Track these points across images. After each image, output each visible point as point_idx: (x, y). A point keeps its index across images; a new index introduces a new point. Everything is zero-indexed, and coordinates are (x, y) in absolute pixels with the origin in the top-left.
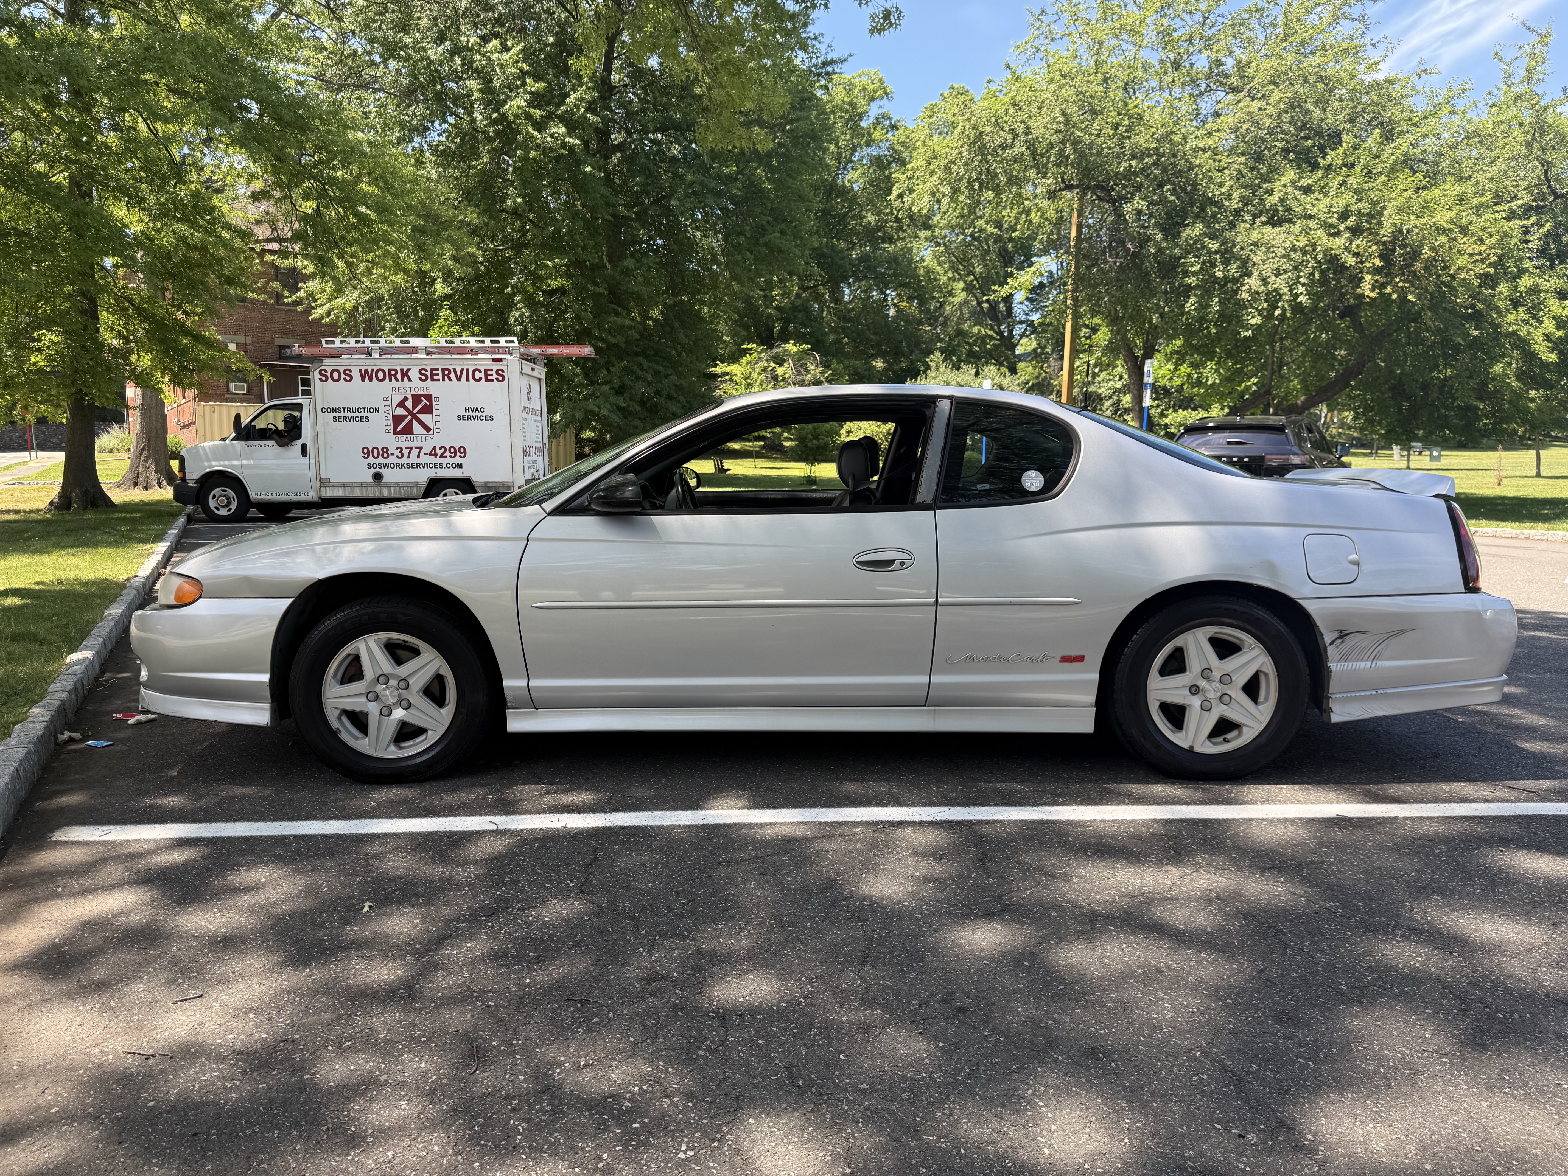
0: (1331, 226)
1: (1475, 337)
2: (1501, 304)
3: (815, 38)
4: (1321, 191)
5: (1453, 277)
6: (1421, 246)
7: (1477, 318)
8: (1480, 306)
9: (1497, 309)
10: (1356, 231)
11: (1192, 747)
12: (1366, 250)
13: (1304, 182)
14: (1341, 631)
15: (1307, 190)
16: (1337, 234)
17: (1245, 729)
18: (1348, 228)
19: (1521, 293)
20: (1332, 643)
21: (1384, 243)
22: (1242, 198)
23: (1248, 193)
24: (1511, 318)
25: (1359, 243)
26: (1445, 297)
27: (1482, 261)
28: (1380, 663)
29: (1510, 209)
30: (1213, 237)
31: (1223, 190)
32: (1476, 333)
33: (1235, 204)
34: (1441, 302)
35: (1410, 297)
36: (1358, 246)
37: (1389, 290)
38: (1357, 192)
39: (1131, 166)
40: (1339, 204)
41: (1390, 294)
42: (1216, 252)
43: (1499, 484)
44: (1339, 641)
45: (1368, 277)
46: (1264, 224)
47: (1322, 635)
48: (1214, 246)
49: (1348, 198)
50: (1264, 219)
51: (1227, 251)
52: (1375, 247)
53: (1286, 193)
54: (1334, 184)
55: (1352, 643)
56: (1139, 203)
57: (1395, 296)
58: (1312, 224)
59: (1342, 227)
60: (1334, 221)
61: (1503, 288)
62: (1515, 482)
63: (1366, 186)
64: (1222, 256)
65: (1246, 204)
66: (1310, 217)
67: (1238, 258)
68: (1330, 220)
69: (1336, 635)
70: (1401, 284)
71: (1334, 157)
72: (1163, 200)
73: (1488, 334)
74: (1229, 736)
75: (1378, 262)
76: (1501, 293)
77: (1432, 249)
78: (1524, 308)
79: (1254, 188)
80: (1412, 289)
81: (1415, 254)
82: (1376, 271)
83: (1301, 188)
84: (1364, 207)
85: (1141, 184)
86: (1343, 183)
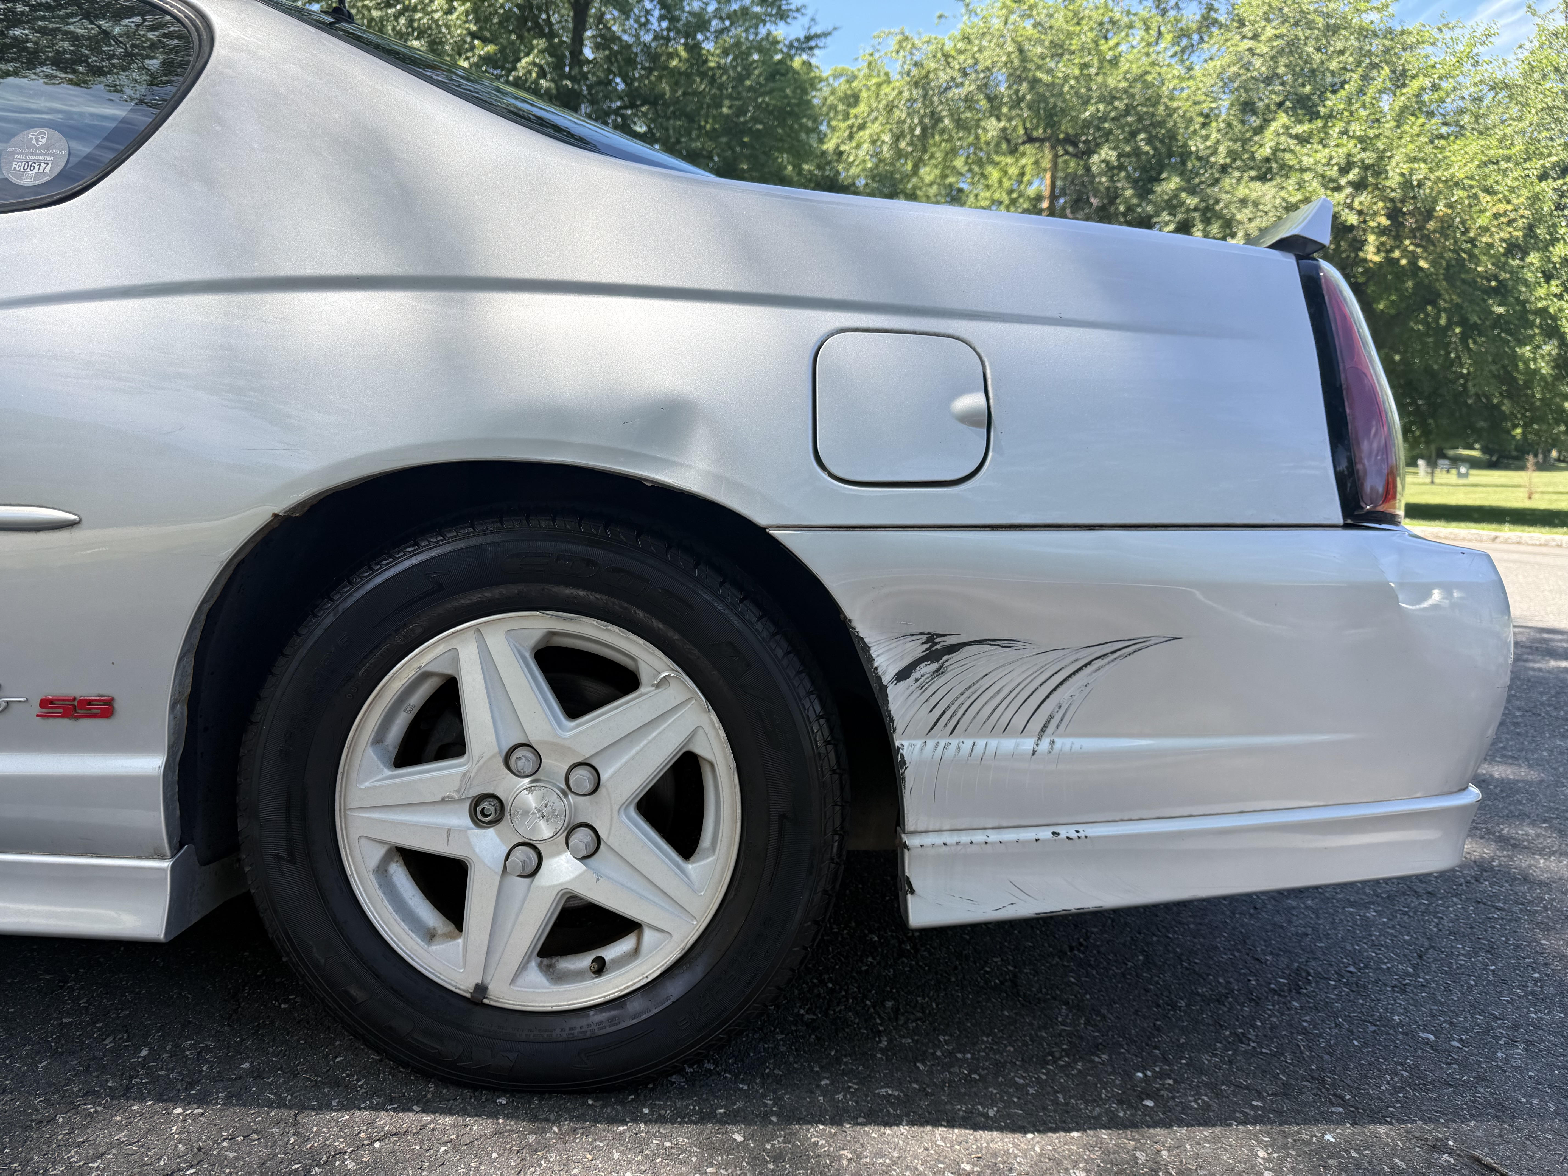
0: (1332, 180)
1: (1500, 316)
2: (1530, 276)
3: (798, 10)
4: (1321, 141)
5: (1472, 241)
6: (1435, 201)
7: (1502, 292)
8: (1504, 276)
9: (1526, 283)
10: (1359, 186)
11: (481, 989)
12: (1369, 207)
13: (1299, 129)
14: (931, 638)
15: (1304, 140)
16: (1338, 189)
17: (648, 936)
18: (1351, 183)
19: (1555, 264)
20: (902, 675)
21: (1392, 200)
22: (1230, 153)
23: (1238, 146)
24: (1541, 292)
25: (1363, 199)
26: (1464, 266)
27: (1510, 223)
28: (1063, 743)
29: (1543, 166)
30: (1192, 192)
31: (1208, 143)
32: (1500, 310)
33: (1221, 158)
34: (1460, 272)
35: (1422, 264)
36: (1361, 203)
37: (1397, 254)
38: (1361, 140)
39: (1098, 110)
40: (1339, 155)
41: (1398, 260)
42: (1196, 209)
43: (1530, 498)
44: (927, 669)
45: (1371, 238)
46: (1252, 179)
47: (866, 648)
48: (1192, 201)
49: (1351, 146)
50: (1253, 173)
51: (1208, 209)
52: (1381, 204)
53: (1278, 143)
54: (1334, 132)
55: (969, 678)
56: (1107, 153)
57: (1404, 262)
58: (1307, 176)
59: (1343, 181)
60: (1334, 172)
61: (1534, 258)
62: (1547, 497)
63: (1371, 133)
64: (1204, 214)
65: (1235, 160)
66: (1307, 170)
67: (1219, 216)
68: (1328, 173)
69: (917, 649)
70: (1411, 248)
71: (1334, 102)
72: (1137, 152)
73: (1514, 311)
74: (610, 953)
75: (1384, 221)
76: (1532, 264)
77: (1450, 206)
78: (1558, 282)
79: (1245, 142)
80: (1425, 255)
81: (1429, 214)
82: (1382, 231)
83: (1296, 137)
84: (1369, 157)
85: (1110, 132)
86: (1344, 132)
